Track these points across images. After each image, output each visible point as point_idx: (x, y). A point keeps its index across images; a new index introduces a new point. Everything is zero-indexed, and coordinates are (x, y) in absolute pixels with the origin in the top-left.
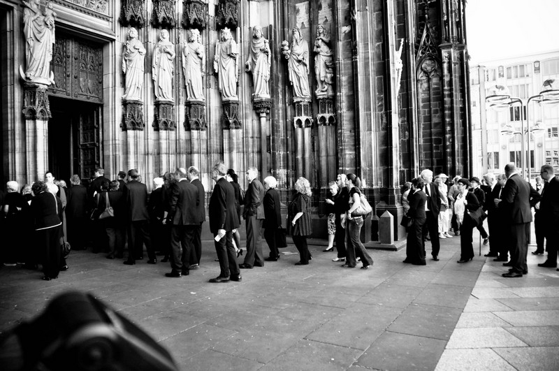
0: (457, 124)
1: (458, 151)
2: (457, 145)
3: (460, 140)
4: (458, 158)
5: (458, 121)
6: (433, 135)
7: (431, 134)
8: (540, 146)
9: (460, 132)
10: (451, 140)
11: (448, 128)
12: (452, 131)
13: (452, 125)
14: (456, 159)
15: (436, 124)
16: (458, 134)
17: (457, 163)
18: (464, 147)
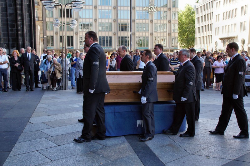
0: (25, 15)
1: (26, 34)
2: (26, 30)
3: (28, 26)
4: (27, 38)
5: (26, 13)
6: (9, 21)
7: (7, 21)
8: (77, 34)
9: (27, 21)
10: (21, 26)
11: (19, 18)
12: (22, 20)
13: (22, 15)
14: (25, 39)
15: (11, 14)
16: (26, 23)
17: (26, 42)
18: (30, 31)
